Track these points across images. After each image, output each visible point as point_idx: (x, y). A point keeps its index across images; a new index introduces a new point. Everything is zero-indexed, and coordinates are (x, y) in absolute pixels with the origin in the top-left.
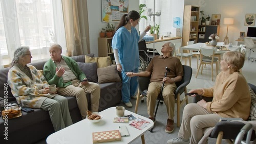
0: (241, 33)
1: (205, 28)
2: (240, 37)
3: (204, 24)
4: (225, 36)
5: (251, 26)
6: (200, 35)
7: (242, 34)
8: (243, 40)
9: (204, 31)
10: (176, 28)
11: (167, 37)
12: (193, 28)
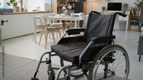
0: (102, 7)
1: (74, 4)
3: (73, 1)
7: (104, 9)
9: (74, 6)
10: (44, 3)
11: (36, 10)
12: (62, 4)
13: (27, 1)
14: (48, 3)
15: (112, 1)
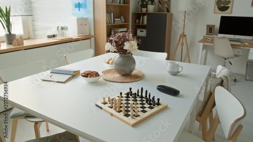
0: (208, 26)
1: (146, 17)
2: (207, 34)
3: (144, 10)
4: (180, 32)
5: (226, 14)
6: (138, 31)
7: (210, 29)
8: (212, 41)
9: (145, 22)
10: (76, 18)
11: (54, 36)
12: (120, 18)
13: (32, 15)
14: (85, 17)
15: (231, 13)
